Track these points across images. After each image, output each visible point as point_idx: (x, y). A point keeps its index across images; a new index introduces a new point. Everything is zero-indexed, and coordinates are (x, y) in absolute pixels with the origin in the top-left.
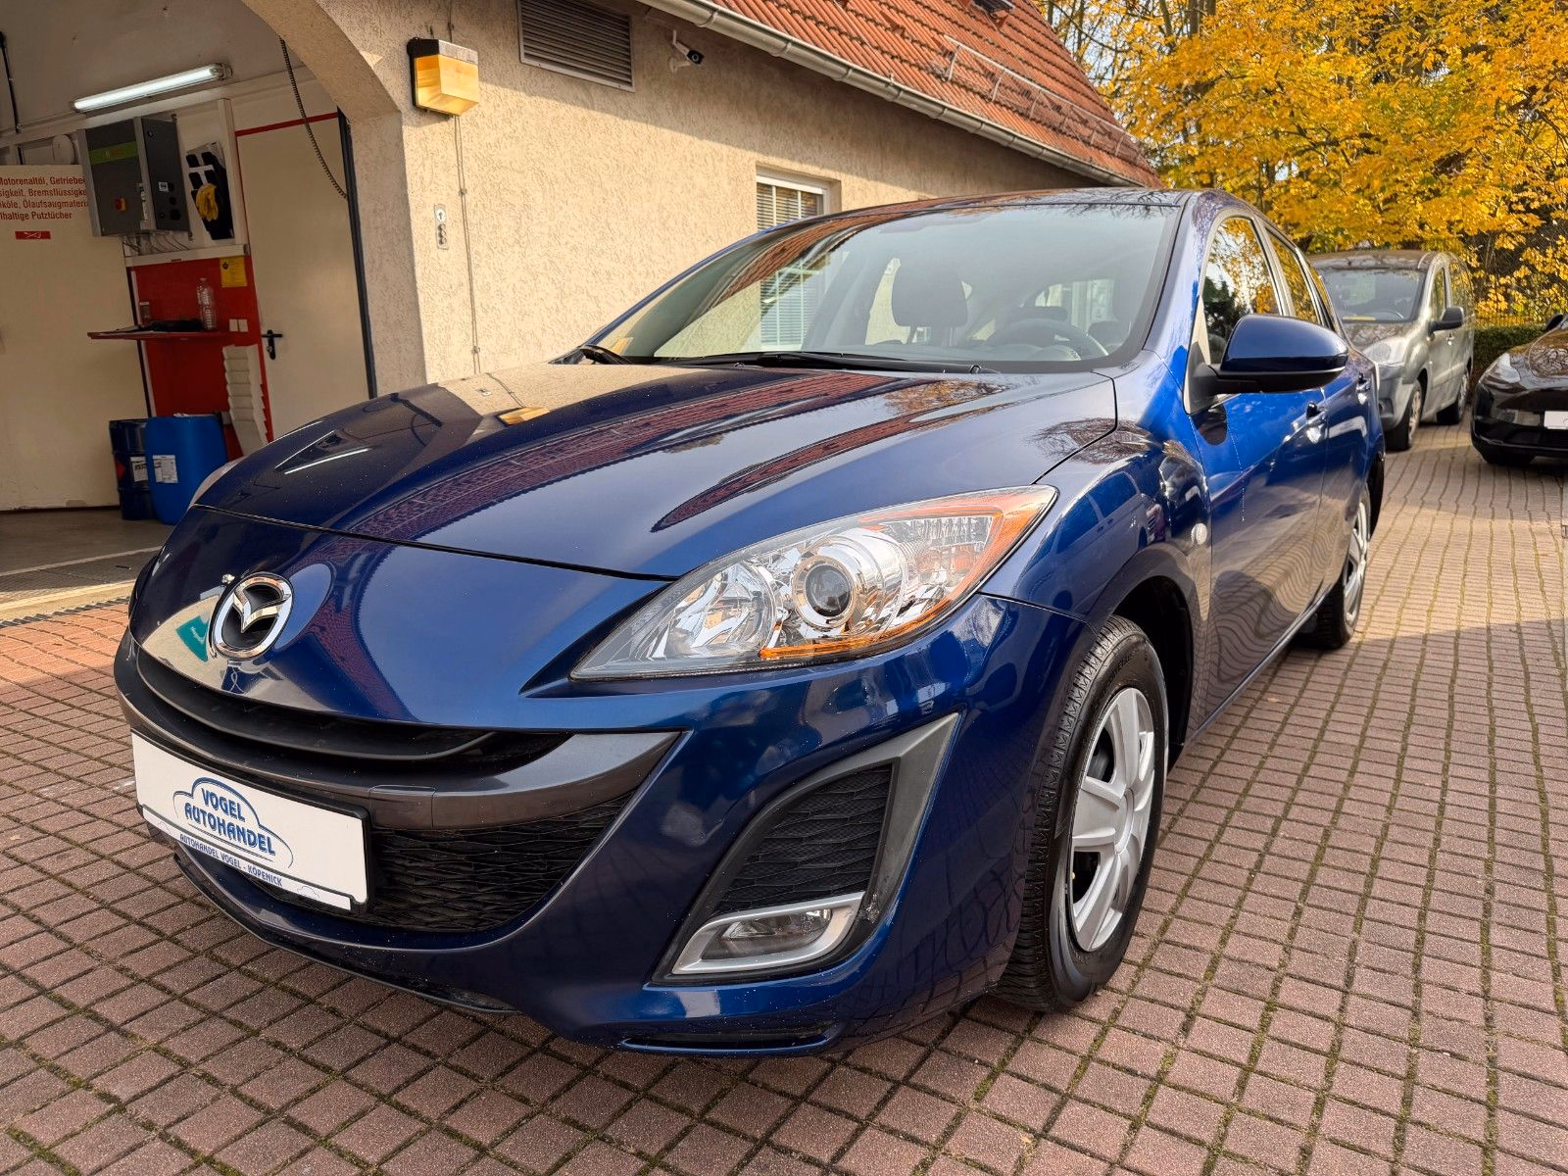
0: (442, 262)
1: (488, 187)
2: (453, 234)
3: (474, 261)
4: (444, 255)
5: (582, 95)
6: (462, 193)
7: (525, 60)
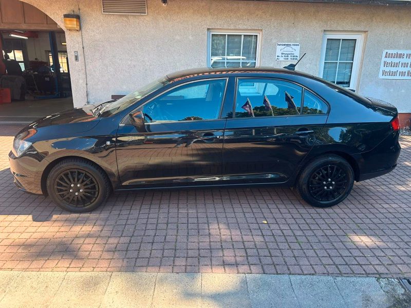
0: (77, 64)
1: (91, 46)
2: (80, 58)
3: (86, 64)
4: (77, 63)
5: (125, 19)
6: (83, 48)
7: (103, 13)
